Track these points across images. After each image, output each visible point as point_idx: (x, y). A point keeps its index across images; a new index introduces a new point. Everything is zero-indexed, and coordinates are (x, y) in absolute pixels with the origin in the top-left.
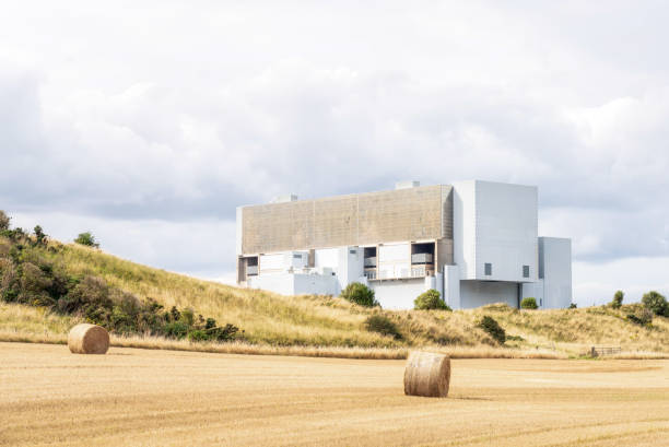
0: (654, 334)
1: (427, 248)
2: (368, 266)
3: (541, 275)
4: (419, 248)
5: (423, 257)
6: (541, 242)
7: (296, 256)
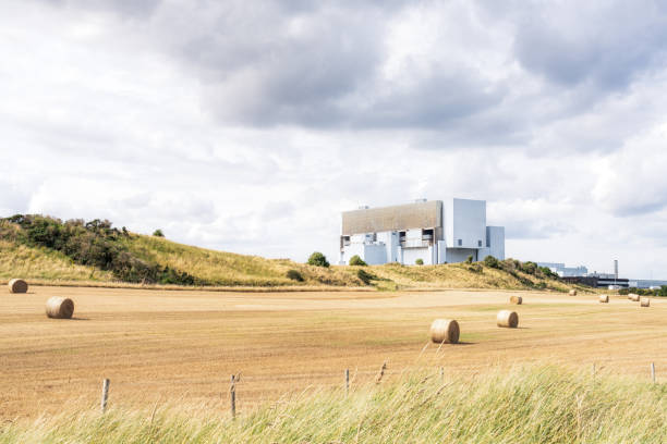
0: (481, 277)
1: (430, 232)
2: (401, 241)
3: (488, 245)
4: (426, 232)
5: (428, 236)
6: (488, 229)
7: (368, 236)
